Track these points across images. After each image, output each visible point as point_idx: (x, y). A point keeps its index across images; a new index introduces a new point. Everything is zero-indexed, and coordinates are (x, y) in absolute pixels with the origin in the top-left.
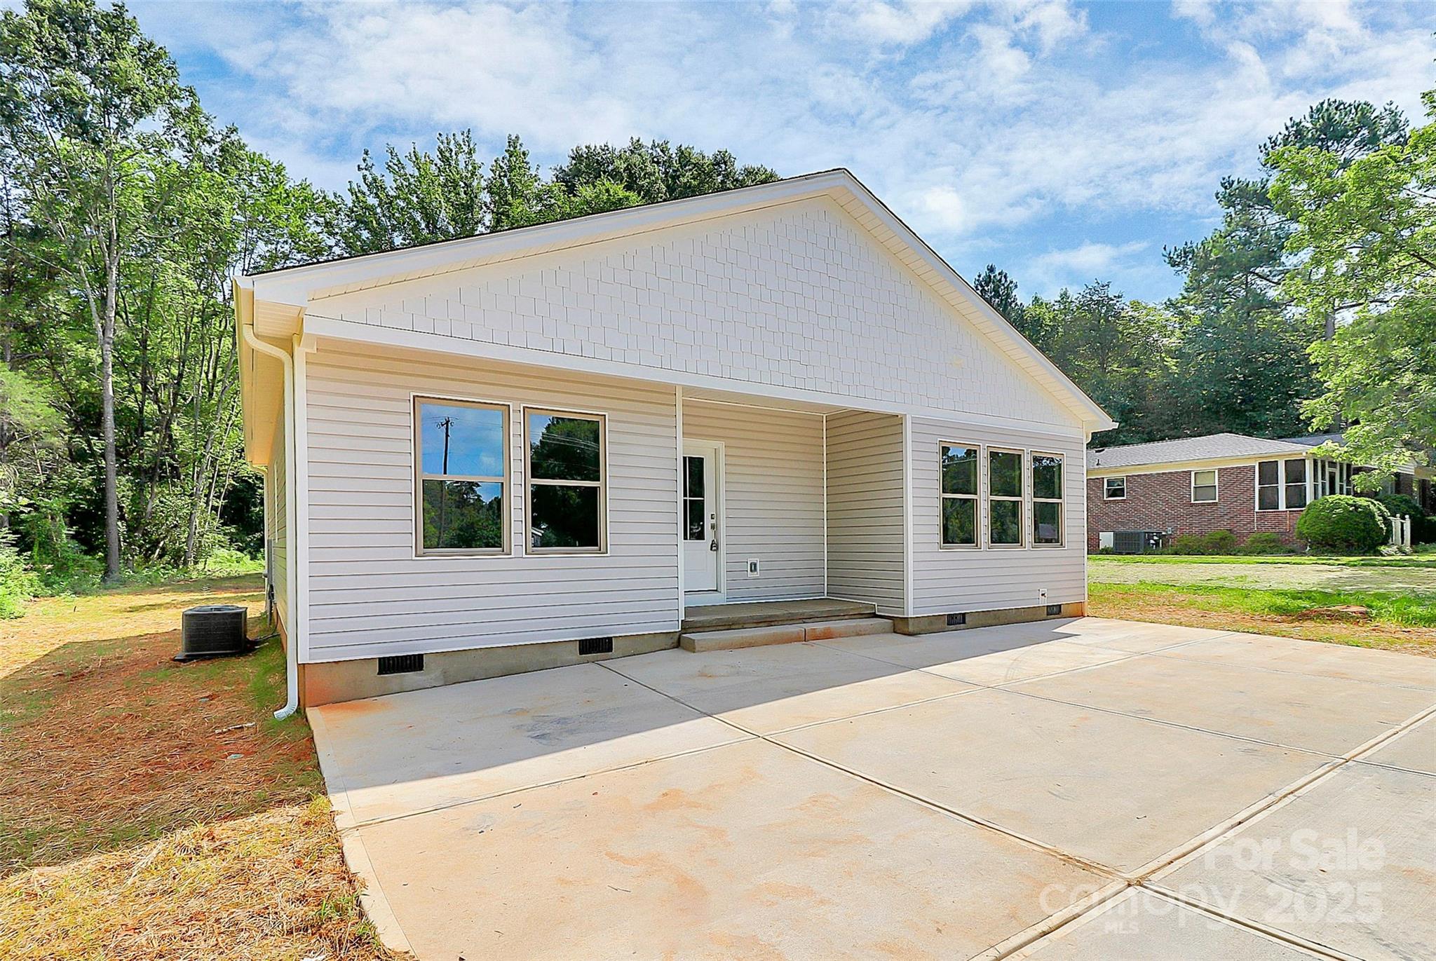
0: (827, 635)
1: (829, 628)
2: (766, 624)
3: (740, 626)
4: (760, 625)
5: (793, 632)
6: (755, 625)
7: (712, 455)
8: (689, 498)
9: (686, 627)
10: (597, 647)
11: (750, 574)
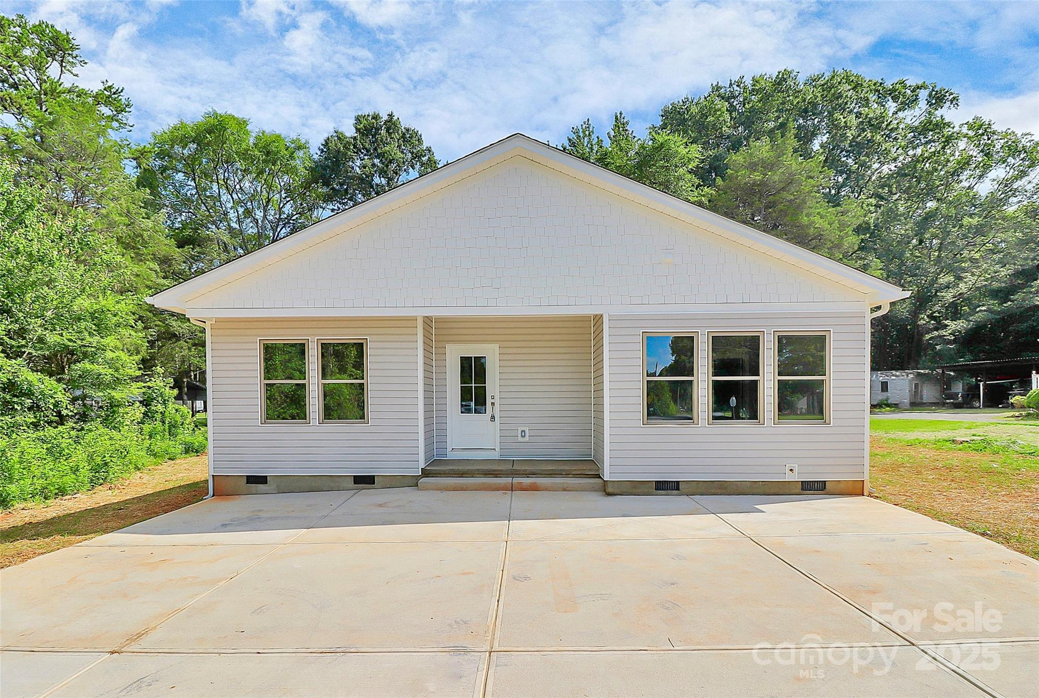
0: (534, 488)
1: (535, 483)
2: (493, 476)
3: (470, 476)
4: (488, 476)
5: (500, 484)
6: (483, 476)
7: (491, 353)
8: (473, 385)
9: (426, 473)
10: (364, 481)
11: (520, 439)
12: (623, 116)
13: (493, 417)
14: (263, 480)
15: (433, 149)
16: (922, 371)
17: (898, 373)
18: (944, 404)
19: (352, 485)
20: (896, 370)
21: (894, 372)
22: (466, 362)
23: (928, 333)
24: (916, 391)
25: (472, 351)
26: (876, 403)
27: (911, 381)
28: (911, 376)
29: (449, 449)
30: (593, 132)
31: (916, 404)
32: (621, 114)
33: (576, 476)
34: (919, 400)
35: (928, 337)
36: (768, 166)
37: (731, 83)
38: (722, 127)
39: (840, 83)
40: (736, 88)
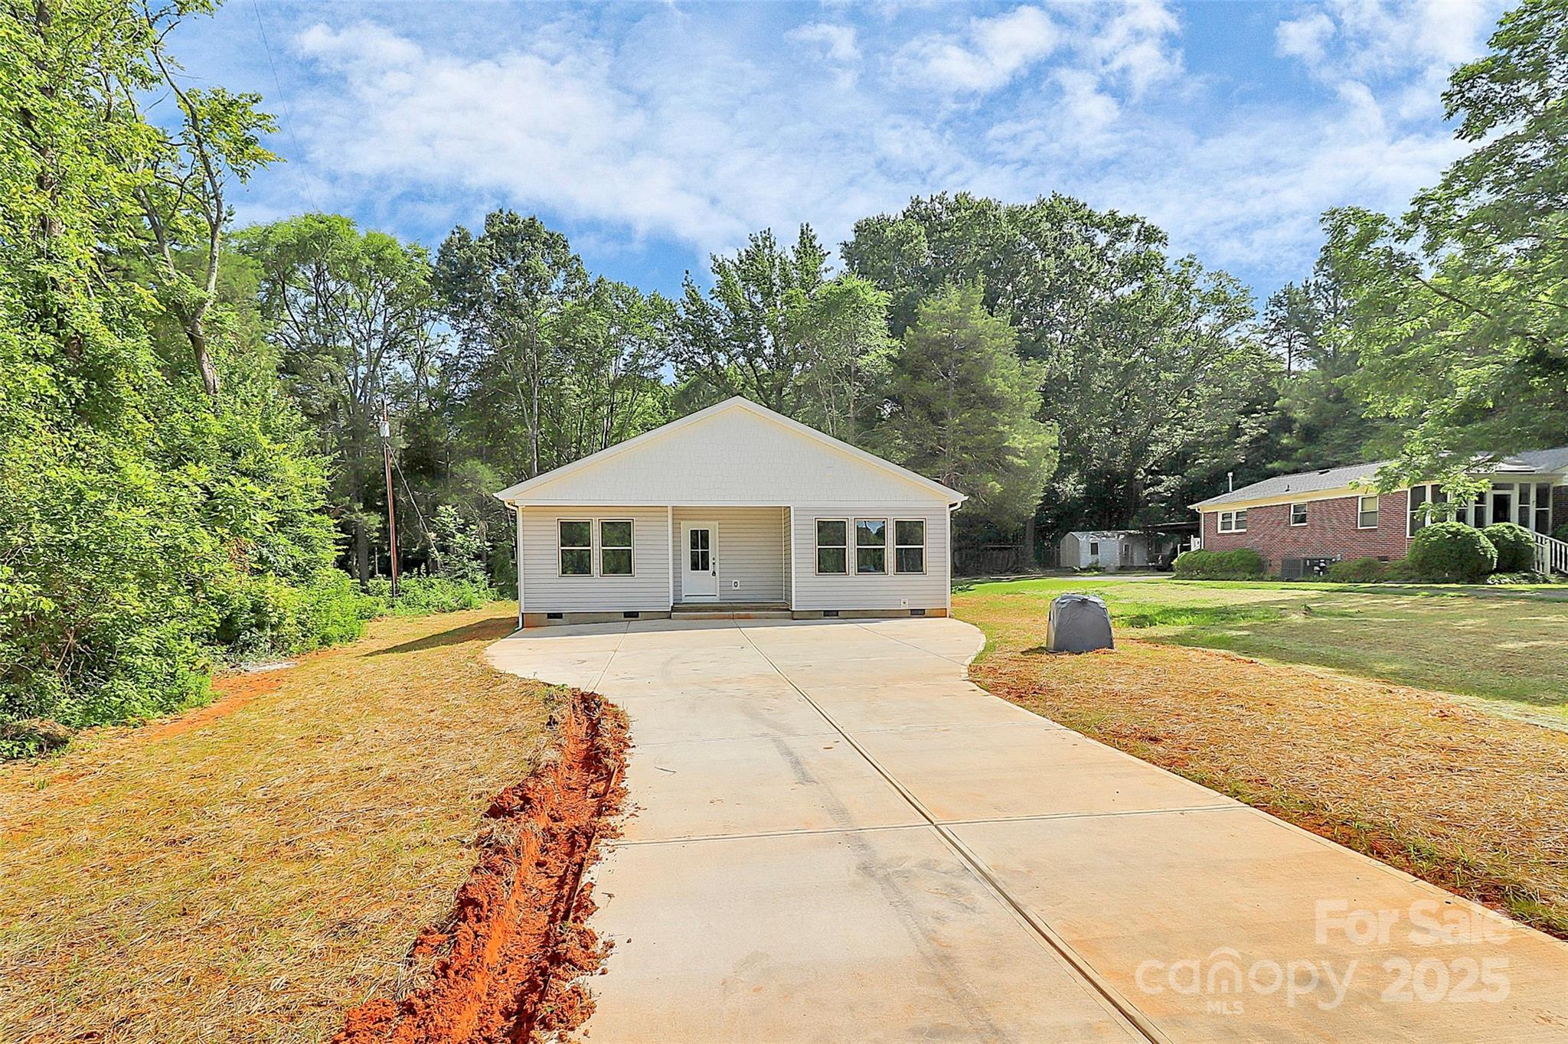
0: (748, 617)
1: (748, 614)
3: (704, 611)
4: (716, 611)
5: (725, 615)
6: (712, 611)
7: (713, 528)
8: (700, 550)
9: (673, 609)
10: (631, 615)
11: (734, 588)
12: (809, 228)
13: (714, 573)
14: (559, 616)
15: (581, 258)
16: (1132, 532)
17: (1109, 534)
18: (1148, 568)
19: (623, 619)
20: (1109, 529)
21: (1106, 533)
22: (694, 533)
23: (1146, 488)
24: (1126, 555)
25: (699, 526)
26: (1085, 567)
27: (1121, 543)
28: (1122, 537)
29: (683, 596)
30: (774, 243)
31: (1124, 569)
32: (807, 225)
33: (773, 610)
34: (1130, 564)
35: (1146, 492)
36: (959, 322)
37: (932, 199)
38: (919, 257)
39: (1040, 221)
40: (938, 206)
